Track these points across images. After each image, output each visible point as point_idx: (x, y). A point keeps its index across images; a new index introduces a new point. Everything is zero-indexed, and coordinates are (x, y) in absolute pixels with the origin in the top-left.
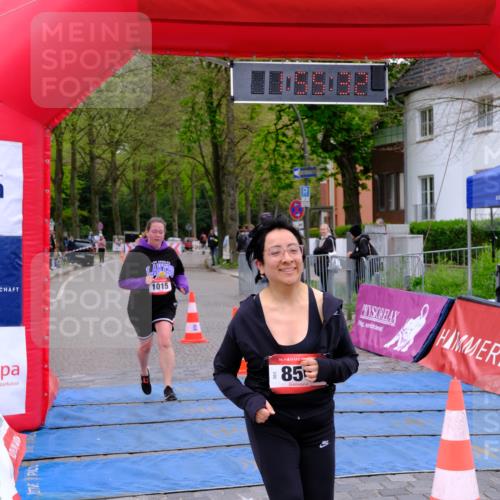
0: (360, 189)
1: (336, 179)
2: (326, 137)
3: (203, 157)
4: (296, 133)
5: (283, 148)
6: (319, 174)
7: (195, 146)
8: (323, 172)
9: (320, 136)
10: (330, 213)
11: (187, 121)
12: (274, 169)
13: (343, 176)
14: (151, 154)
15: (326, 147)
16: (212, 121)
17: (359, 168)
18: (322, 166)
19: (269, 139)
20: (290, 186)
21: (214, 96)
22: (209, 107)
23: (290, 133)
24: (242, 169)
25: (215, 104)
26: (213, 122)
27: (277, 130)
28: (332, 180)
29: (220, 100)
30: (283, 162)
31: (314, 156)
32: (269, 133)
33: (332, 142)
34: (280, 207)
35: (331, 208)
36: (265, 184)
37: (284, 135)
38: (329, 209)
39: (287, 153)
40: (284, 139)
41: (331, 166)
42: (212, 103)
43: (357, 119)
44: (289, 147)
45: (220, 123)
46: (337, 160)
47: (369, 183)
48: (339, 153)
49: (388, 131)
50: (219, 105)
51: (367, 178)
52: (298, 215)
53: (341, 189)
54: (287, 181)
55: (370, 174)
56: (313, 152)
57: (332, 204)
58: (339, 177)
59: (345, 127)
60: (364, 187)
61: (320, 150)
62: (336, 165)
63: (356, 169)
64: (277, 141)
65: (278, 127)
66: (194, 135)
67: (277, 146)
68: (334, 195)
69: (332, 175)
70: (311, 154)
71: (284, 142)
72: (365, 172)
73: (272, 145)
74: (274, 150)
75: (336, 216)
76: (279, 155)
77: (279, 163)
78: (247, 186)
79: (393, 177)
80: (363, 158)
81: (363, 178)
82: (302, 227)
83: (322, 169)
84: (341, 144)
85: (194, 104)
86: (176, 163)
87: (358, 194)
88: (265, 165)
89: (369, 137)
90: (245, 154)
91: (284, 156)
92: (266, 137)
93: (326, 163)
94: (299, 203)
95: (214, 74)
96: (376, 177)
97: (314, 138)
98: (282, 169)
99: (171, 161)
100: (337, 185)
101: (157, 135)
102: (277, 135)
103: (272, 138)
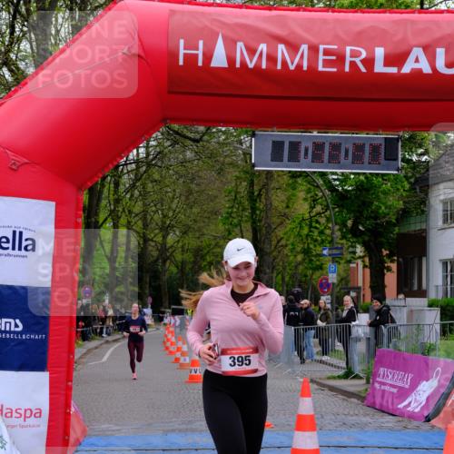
0: (385, 271)
1: (363, 261)
2: (355, 224)
4: (328, 220)
5: (316, 233)
7: (236, 230)
9: (350, 223)
10: (358, 293)
11: (230, 208)
12: (306, 251)
13: (370, 259)
15: (355, 232)
17: (385, 252)
18: (351, 249)
19: (304, 225)
20: (320, 267)
23: (323, 220)
24: (279, 252)
26: (253, 209)
27: (311, 217)
28: (360, 261)
29: (260, 191)
30: (315, 246)
31: (344, 241)
32: (303, 220)
33: (361, 228)
35: (359, 288)
37: (317, 222)
38: (357, 289)
39: (318, 238)
40: (318, 225)
41: (359, 250)
44: (321, 233)
45: (259, 209)
46: (365, 244)
47: (394, 266)
48: (366, 238)
49: (412, 220)
50: (259, 195)
51: (392, 261)
52: (326, 290)
53: (368, 270)
54: (318, 263)
55: (395, 258)
56: (343, 237)
57: (360, 285)
58: (367, 260)
59: (372, 215)
60: (389, 269)
61: (349, 236)
62: (363, 249)
63: (382, 252)
64: (311, 226)
65: (312, 215)
67: (310, 231)
68: (362, 277)
69: (360, 257)
70: (341, 239)
71: (316, 228)
72: (389, 256)
73: (305, 231)
74: (307, 235)
75: (363, 295)
76: (312, 239)
77: (311, 246)
78: (284, 268)
79: (416, 260)
80: (389, 243)
81: (388, 261)
83: (350, 252)
84: (368, 230)
87: (384, 275)
88: (299, 248)
89: (393, 225)
90: (282, 238)
91: (316, 240)
92: (300, 223)
93: (355, 247)
94: (327, 279)
96: (401, 260)
98: (314, 253)
99: (216, 244)
100: (365, 266)
102: (311, 222)
103: (306, 225)
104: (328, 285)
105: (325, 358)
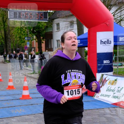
0: (42, 43)
3: (2, 34)
4: (26, 28)
5: (22, 32)
8: (33, 39)
9: (32, 30)
13: (38, 40)
15: (33, 32)
16: (4, 25)
17: (42, 38)
19: (19, 30)
20: (24, 42)
21: (4, 18)
22: (3, 21)
23: (24, 28)
24: (12, 37)
29: (6, 20)
30: (22, 36)
31: (30, 35)
32: (19, 28)
33: (35, 31)
34: (22, 47)
36: (18, 41)
37: (23, 29)
38: (34, 48)
40: (23, 30)
41: (35, 37)
43: (41, 25)
44: (24, 32)
45: (6, 25)
46: (36, 35)
47: (44, 42)
49: (49, 29)
50: (6, 21)
51: (44, 40)
52: (26, 49)
53: (37, 43)
55: (44, 39)
56: (30, 33)
57: (35, 46)
58: (37, 40)
59: (38, 27)
60: (43, 43)
63: (41, 38)
64: (21, 30)
65: (21, 27)
69: (35, 39)
71: (22, 31)
72: (43, 39)
73: (20, 31)
74: (20, 33)
75: (36, 50)
77: (21, 36)
78: (13, 42)
79: (50, 40)
80: (43, 35)
81: (42, 40)
82: (27, 52)
84: (37, 31)
88: (18, 36)
89: (44, 30)
90: (13, 33)
91: (23, 34)
93: (33, 36)
94: (27, 46)
95: (4, 13)
96: (46, 40)
97: (30, 30)
98: (22, 38)
103: (20, 30)
104: (27, 48)
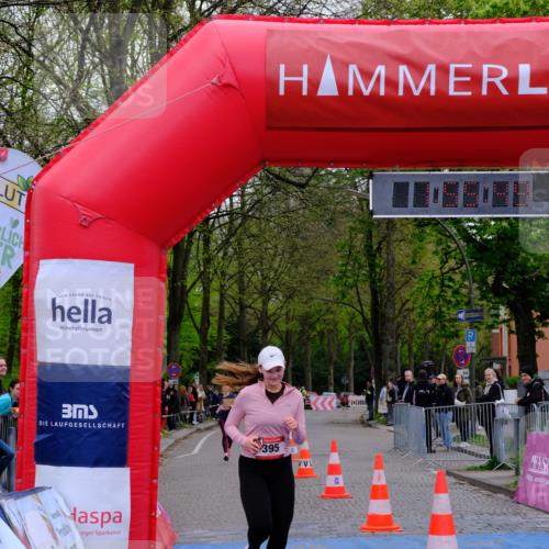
0: (536, 337)
1: (509, 326)
2: (498, 281)
3: (361, 305)
4: (464, 277)
5: (449, 293)
6: (490, 321)
7: (352, 292)
8: (494, 319)
9: (490, 280)
10: (503, 365)
11: (343, 265)
12: (438, 316)
13: (517, 323)
14: (306, 303)
15: (497, 290)
16: (370, 265)
17: (535, 314)
18: (493, 312)
19: (434, 283)
20: (456, 335)
21: (374, 240)
22: (368, 251)
23: (457, 277)
24: (405, 317)
25: (375, 247)
26: (372, 266)
27: (443, 274)
28: (504, 326)
29: (380, 243)
30: (449, 309)
31: (484, 302)
32: (434, 277)
33: (504, 285)
35: (504, 359)
37: (451, 279)
38: (502, 360)
39: (452, 299)
40: (451, 284)
41: (503, 312)
42: (371, 247)
43: (532, 260)
44: (456, 292)
45: (379, 267)
46: (510, 305)
47: (547, 331)
48: (512, 298)
50: (379, 249)
51: (545, 325)
52: (463, 362)
53: (514, 338)
54: (452, 330)
56: (483, 297)
57: (505, 354)
58: (513, 324)
59: (519, 269)
60: (541, 335)
61: (491, 295)
62: (508, 311)
63: (532, 314)
64: (443, 285)
65: (444, 271)
66: (351, 281)
67: (442, 291)
68: (507, 344)
69: (504, 321)
70: (480, 299)
71: (449, 286)
72: (542, 318)
73: (436, 291)
74: (439, 296)
75: (510, 367)
76: (445, 300)
77: (444, 309)
78: (411, 337)
80: (540, 303)
81: (540, 324)
82: (467, 375)
83: (492, 316)
84: (514, 288)
85: (351, 247)
86: (332, 313)
87: (535, 341)
88: (428, 311)
89: (545, 281)
90: (408, 301)
91: (450, 302)
92: (430, 282)
93: (498, 309)
94: (464, 349)
97: (483, 281)
98: (448, 317)
99: (328, 310)
100: (510, 332)
101: (312, 283)
102: (443, 280)
103: (437, 283)
104: (465, 356)
105: (463, 445)
